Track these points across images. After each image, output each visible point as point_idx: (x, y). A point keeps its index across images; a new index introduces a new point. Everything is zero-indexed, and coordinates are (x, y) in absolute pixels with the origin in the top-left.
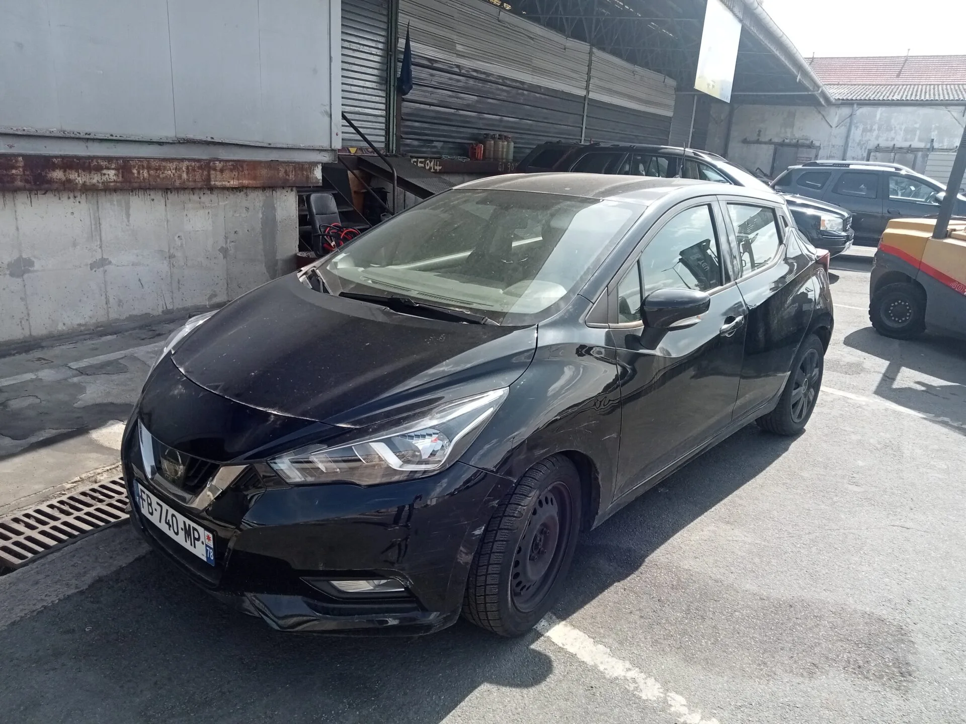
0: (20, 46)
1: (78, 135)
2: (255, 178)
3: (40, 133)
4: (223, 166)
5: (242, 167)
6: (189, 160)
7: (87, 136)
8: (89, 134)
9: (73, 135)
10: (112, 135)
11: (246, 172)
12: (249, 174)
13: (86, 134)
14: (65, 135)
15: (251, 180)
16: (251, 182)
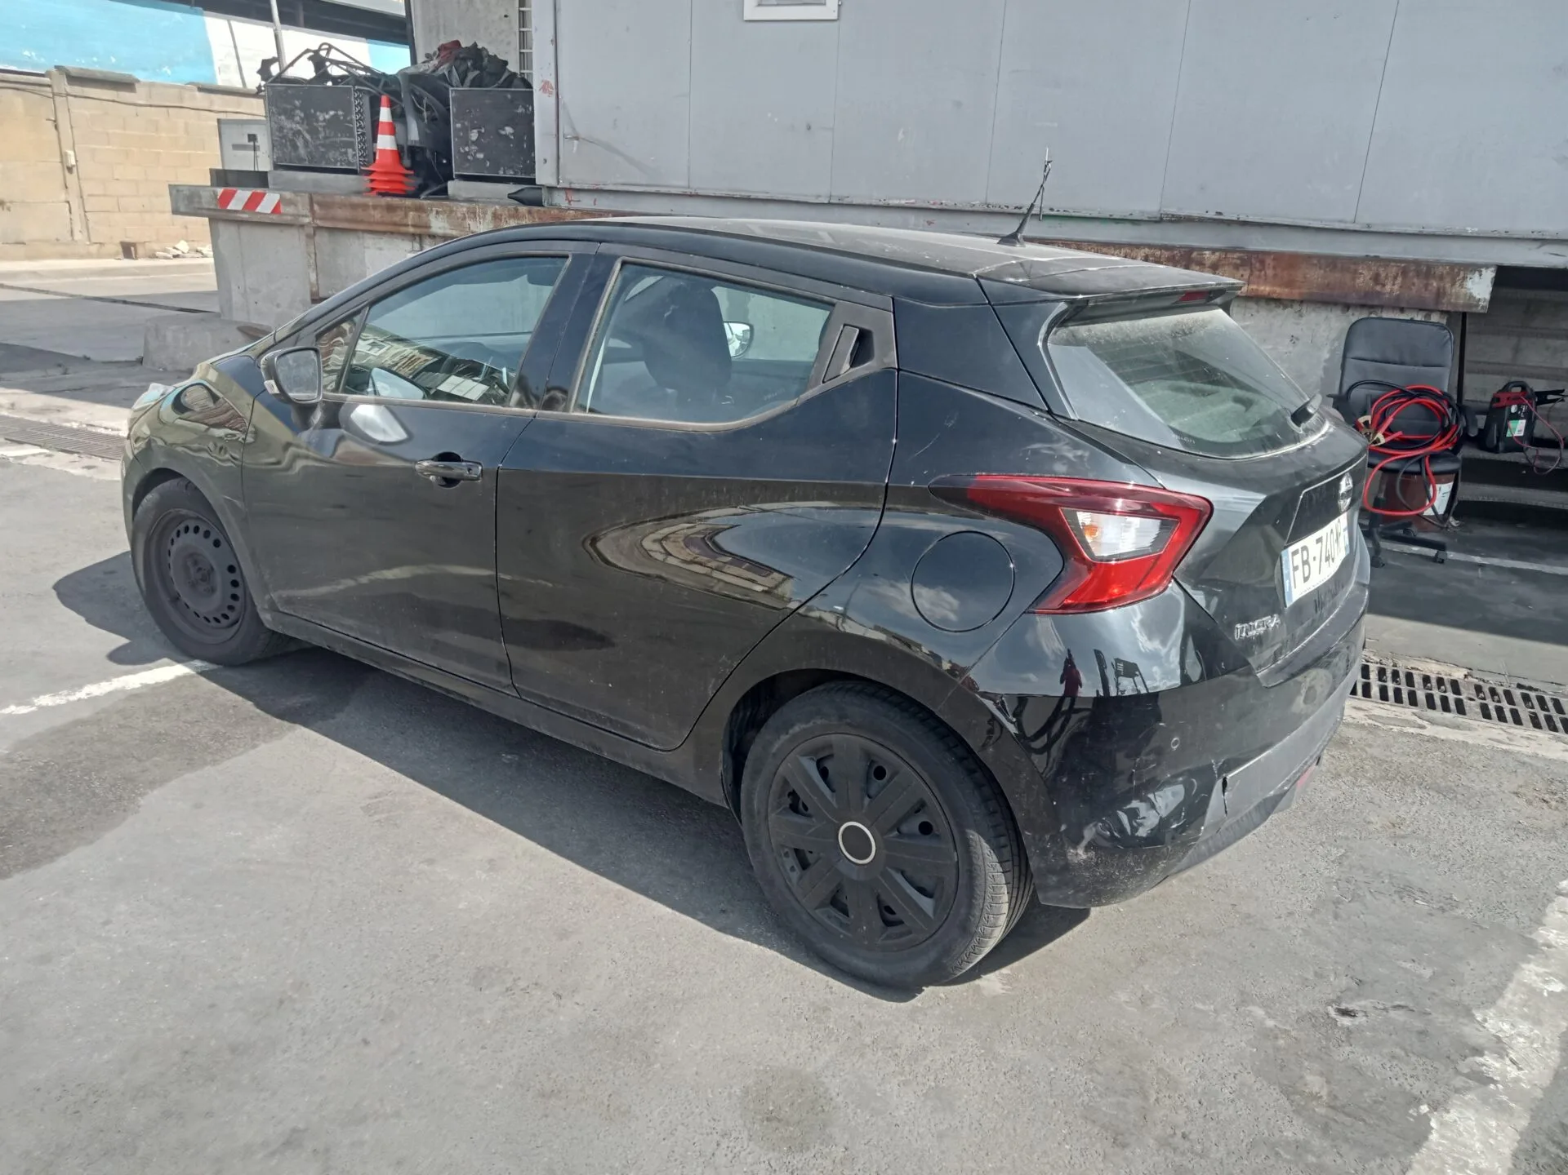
0: (958, 104)
1: (1006, 209)
2: (1290, 284)
3: (959, 207)
4: (1219, 260)
5: (1262, 262)
6: (1150, 246)
7: (1017, 211)
8: (1021, 208)
9: (997, 209)
10: (1052, 210)
11: (1270, 272)
12: (1275, 275)
13: (1016, 208)
14: (989, 210)
15: (1280, 286)
16: (1278, 290)
